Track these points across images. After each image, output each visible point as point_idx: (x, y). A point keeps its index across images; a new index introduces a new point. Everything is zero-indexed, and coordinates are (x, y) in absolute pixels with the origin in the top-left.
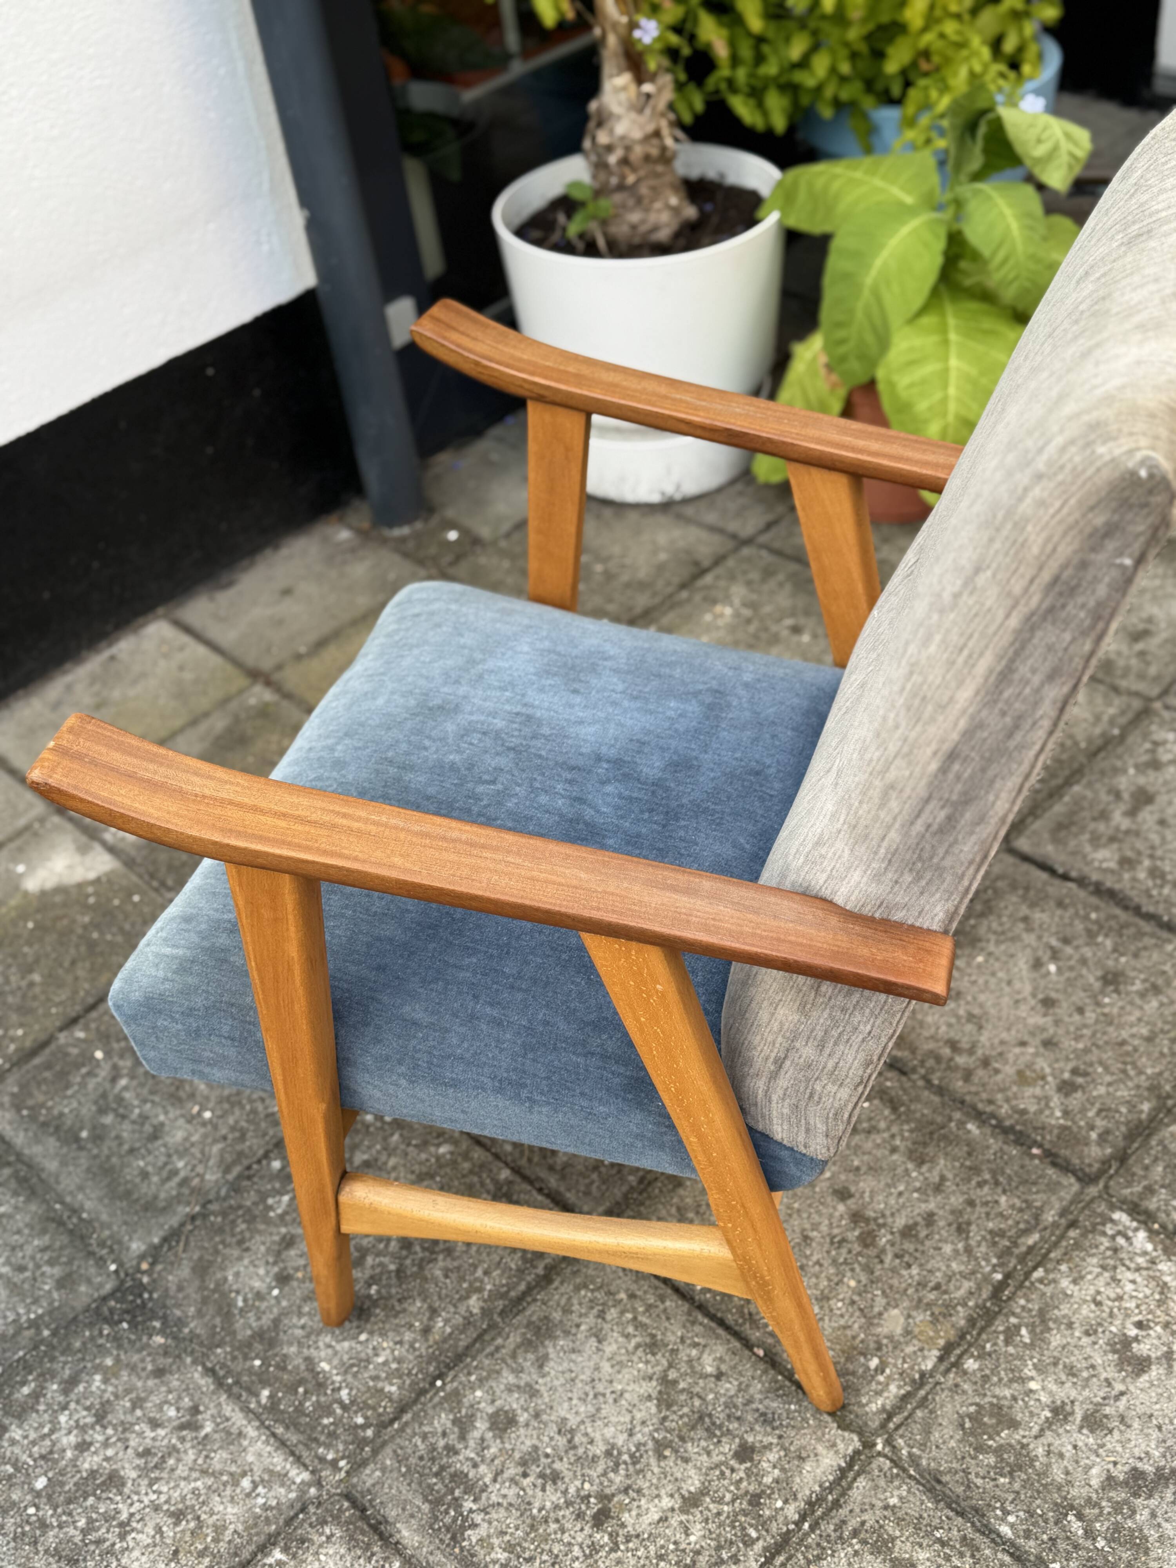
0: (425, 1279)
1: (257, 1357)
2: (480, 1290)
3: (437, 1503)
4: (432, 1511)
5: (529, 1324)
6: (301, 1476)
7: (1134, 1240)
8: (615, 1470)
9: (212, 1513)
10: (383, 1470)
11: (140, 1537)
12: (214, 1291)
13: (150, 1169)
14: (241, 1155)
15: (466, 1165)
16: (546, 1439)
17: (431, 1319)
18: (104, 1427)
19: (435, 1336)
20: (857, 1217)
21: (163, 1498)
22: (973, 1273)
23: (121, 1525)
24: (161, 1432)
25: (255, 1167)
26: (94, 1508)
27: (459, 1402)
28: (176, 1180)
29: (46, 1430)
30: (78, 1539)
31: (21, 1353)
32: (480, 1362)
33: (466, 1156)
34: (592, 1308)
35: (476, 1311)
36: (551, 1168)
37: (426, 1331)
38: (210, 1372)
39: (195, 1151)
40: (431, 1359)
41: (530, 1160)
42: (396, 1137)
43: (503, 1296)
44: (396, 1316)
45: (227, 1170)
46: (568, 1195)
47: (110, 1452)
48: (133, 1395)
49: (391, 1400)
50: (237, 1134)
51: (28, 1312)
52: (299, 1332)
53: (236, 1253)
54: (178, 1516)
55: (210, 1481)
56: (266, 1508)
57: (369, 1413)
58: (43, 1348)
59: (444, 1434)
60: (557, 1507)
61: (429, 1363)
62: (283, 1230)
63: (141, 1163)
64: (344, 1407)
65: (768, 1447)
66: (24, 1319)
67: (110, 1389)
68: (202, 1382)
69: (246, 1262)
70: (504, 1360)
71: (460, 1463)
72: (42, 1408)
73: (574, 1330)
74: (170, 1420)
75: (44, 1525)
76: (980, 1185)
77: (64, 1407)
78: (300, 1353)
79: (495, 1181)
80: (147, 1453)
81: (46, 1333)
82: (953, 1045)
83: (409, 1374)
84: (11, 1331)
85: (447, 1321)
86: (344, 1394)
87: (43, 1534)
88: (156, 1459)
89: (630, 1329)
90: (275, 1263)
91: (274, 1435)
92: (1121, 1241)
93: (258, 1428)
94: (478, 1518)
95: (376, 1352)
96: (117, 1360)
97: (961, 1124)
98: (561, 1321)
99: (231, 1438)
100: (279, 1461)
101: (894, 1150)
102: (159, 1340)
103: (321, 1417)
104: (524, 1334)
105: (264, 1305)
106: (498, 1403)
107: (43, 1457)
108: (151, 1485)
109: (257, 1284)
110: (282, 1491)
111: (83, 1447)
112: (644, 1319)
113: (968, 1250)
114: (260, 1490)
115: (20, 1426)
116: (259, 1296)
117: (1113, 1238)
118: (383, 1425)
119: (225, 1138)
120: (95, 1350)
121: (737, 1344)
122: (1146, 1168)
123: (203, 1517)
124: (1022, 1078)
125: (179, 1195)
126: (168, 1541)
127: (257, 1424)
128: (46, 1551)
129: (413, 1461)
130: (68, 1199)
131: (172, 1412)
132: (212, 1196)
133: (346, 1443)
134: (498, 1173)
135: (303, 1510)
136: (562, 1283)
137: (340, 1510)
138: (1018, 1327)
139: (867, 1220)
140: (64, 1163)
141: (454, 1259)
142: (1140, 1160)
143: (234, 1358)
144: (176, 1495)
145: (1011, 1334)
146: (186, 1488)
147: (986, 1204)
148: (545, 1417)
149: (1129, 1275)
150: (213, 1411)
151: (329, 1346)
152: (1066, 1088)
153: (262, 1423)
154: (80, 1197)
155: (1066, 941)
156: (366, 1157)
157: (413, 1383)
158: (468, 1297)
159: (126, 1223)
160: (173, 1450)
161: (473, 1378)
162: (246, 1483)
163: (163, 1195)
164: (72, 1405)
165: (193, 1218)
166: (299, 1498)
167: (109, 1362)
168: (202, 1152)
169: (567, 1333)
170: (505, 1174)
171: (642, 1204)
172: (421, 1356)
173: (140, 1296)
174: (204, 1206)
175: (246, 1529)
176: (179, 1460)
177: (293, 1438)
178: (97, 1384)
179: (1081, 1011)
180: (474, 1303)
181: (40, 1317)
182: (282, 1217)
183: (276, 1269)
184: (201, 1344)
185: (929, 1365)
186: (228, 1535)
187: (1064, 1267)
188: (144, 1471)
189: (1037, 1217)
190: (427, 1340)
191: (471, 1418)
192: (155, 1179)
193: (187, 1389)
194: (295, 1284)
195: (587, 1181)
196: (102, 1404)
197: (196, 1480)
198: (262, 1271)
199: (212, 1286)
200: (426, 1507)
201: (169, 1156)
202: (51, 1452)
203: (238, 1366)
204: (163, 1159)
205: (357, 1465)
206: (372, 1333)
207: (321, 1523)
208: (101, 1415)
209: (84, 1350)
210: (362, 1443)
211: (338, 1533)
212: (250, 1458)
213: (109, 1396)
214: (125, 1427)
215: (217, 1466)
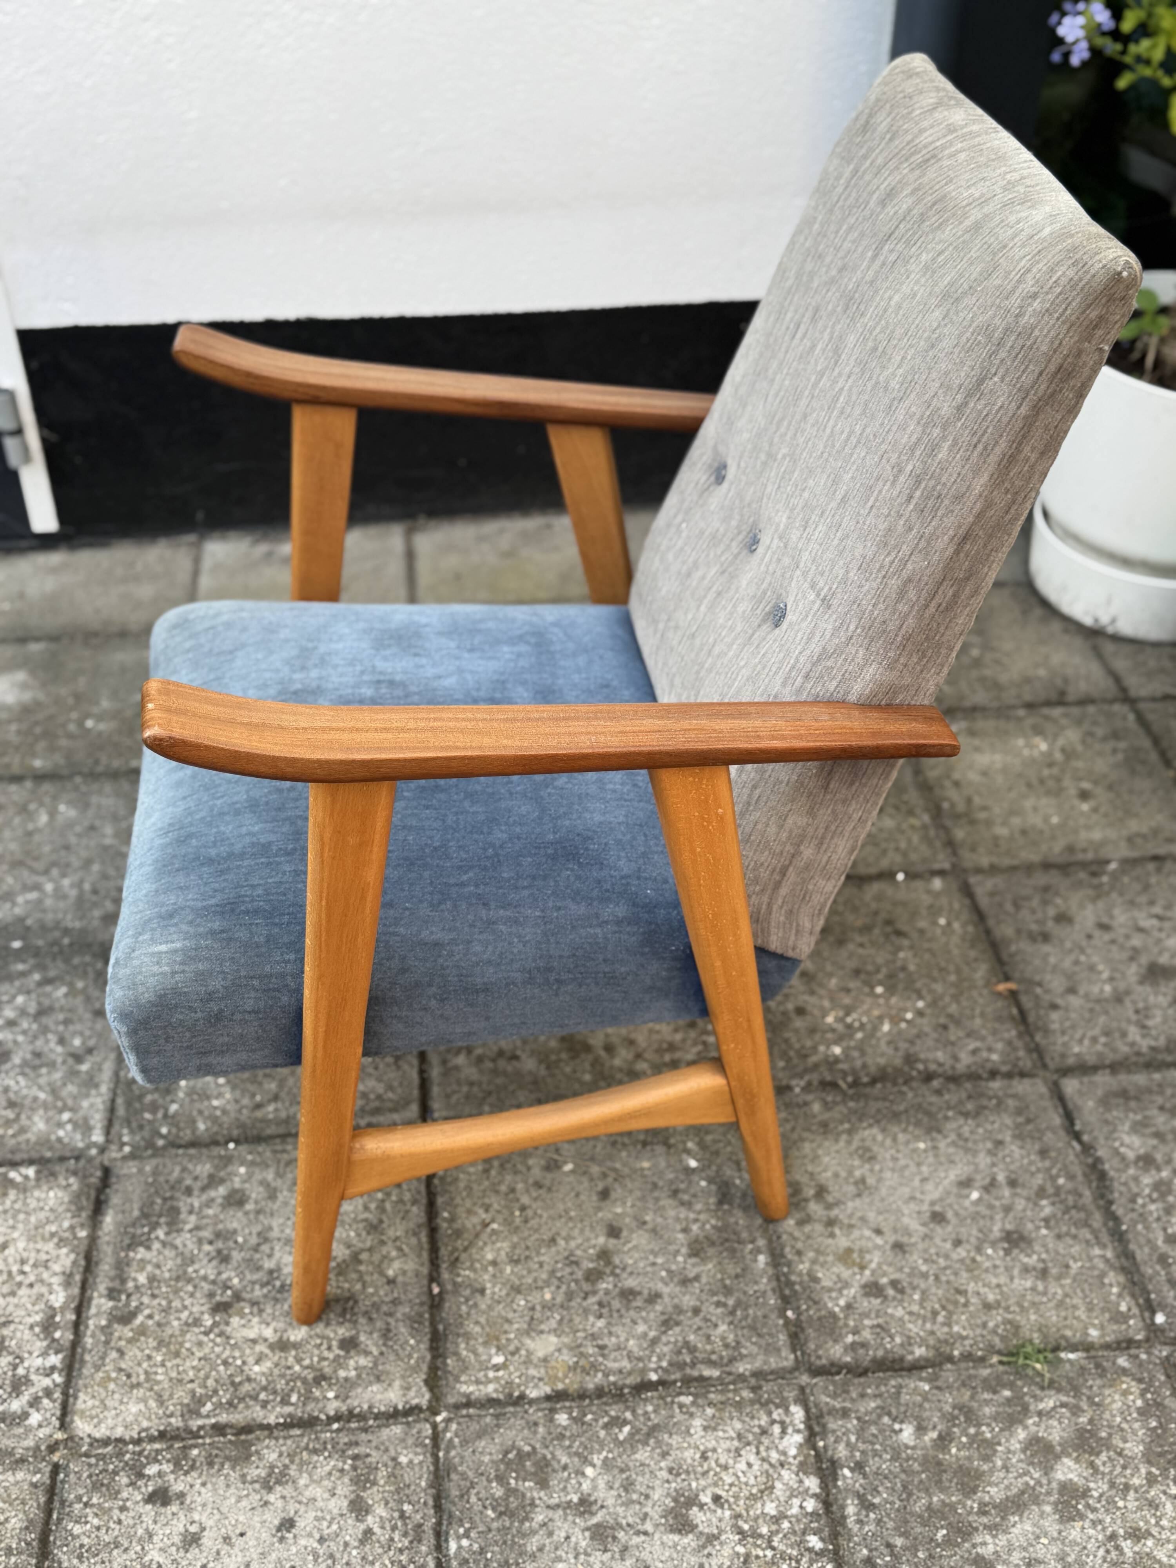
3: (145, 1215)
4: (138, 1219)
6: (98, 1137)
7: (787, 1437)
8: (263, 1286)
9: (29, 1118)
10: (141, 1171)
16: (247, 1231)
18: (34, 1021)
19: (259, 1114)
20: (604, 1255)
21: (16, 1088)
22: (639, 1359)
24: (59, 1049)
27: (226, 1166)
31: (41, 943)
32: (265, 1151)
36: (444, 1062)
37: (259, 1106)
40: (242, 1126)
44: (252, 1083)
46: (435, 1088)
47: (20, 1039)
48: (69, 1015)
49: (193, 1133)
51: (72, 921)
54: (11, 1104)
55: (50, 1098)
56: (59, 1140)
57: (174, 1131)
58: (56, 949)
59: (196, 1178)
60: (205, 1278)
61: (238, 1127)
64: (166, 1116)
65: (367, 1353)
66: (64, 923)
67: (63, 1002)
70: (279, 1162)
71: (183, 1203)
72: (17, 983)
74: (72, 1045)
76: (718, 1304)
77: (28, 992)
80: (37, 1055)
81: (66, 941)
82: (821, 1192)
83: (221, 1125)
84: (50, 925)
85: (276, 1110)
86: (174, 1108)
88: (38, 1062)
89: (373, 1206)
91: (113, 1101)
92: (777, 1429)
93: (109, 1089)
94: (156, 1246)
95: (219, 1096)
96: (85, 988)
97: (758, 1251)
99: (90, 1082)
100: (98, 1120)
101: (685, 1230)
103: (147, 1111)
106: (247, 1186)
108: (18, 1075)
110: (79, 1137)
111: (11, 1023)
112: (388, 1206)
113: (654, 1342)
114: (69, 1126)
117: (773, 1422)
118: (173, 1144)
120: (81, 972)
121: (425, 1271)
122: (863, 1396)
123: (23, 1116)
124: (846, 1257)
127: (112, 1086)
129: (162, 1179)
131: (77, 1042)
133: (143, 1138)
135: (77, 1158)
137: (92, 1173)
138: (625, 1422)
139: (609, 1263)
142: (864, 1386)
144: (24, 1091)
145: (617, 1422)
146: (34, 1092)
147: (706, 1320)
148: (261, 1217)
149: (752, 1458)
150: (98, 1059)
152: (873, 1289)
153: (115, 1088)
155: (1013, 1183)
157: (216, 1133)
160: (52, 1065)
161: (250, 1158)
164: (33, 995)
166: (82, 1149)
172: (239, 1119)
175: (36, 1143)
176: (49, 1073)
177: (121, 1111)
178: (60, 993)
179: (958, 1243)
181: (74, 928)
185: (533, 1394)
186: (22, 1138)
187: (710, 1411)
188: (25, 1063)
189: (733, 1359)
190: (252, 1112)
191: (222, 1181)
193: (100, 1035)
196: (49, 1007)
197: (44, 1092)
200: (136, 1213)
205: (132, 1156)
206: (228, 1082)
207: (75, 1173)
208: (42, 1012)
209: (75, 968)
210: (150, 1145)
211: (75, 1187)
212: (85, 1104)
213: (57, 1005)
214: (45, 1030)
215: (64, 1093)
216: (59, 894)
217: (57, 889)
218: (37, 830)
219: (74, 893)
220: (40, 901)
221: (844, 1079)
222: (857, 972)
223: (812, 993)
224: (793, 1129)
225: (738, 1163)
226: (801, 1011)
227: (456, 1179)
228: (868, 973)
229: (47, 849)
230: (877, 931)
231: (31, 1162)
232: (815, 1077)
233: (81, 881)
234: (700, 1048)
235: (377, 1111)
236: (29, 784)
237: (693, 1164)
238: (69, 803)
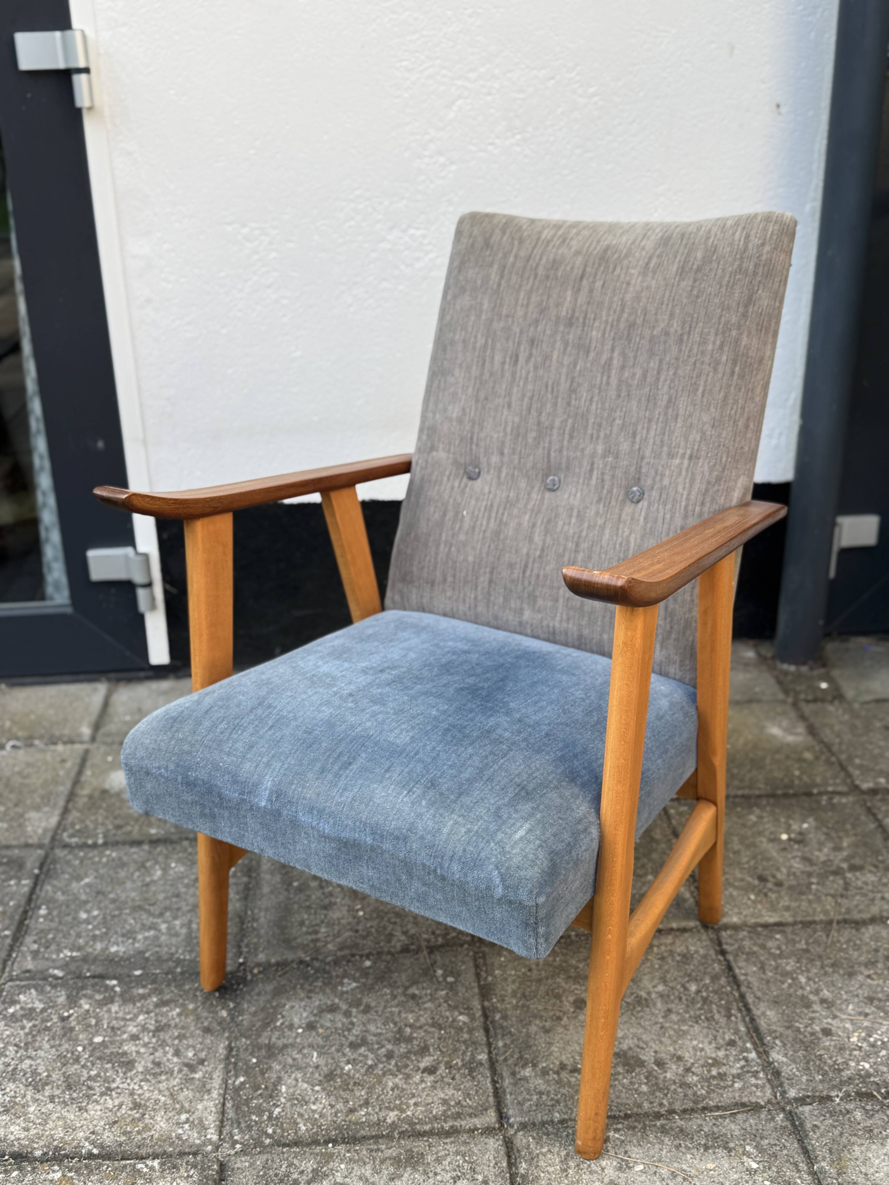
0: (380, 1082)
1: (257, 1058)
2: (402, 1111)
5: (411, 1150)
6: (212, 1136)
9: (152, 1118)
10: (252, 1165)
11: (110, 1102)
12: (273, 1007)
13: (307, 923)
14: (356, 945)
15: (466, 1036)
17: (361, 1106)
18: (154, 1036)
19: (353, 1117)
21: (140, 1092)
23: (109, 1089)
24: (175, 1060)
25: (357, 957)
26: (106, 1070)
27: (327, 1162)
28: (314, 937)
29: (128, 1017)
30: (83, 1079)
31: (158, 971)
32: (361, 1150)
33: (471, 1031)
34: (455, 1170)
35: (389, 1121)
36: (513, 1074)
37: (352, 1111)
38: (230, 1049)
39: (336, 928)
40: (339, 1128)
41: (505, 1060)
42: (443, 993)
43: (412, 1124)
44: (344, 1090)
45: (341, 949)
46: (508, 1097)
47: (142, 1050)
48: (183, 1032)
49: (296, 1133)
50: (365, 933)
51: (183, 954)
52: (290, 1061)
53: (302, 995)
54: (136, 1106)
55: (169, 1101)
56: (179, 1137)
57: (279, 1131)
58: (170, 976)
59: (302, 1172)
61: (335, 1129)
62: (337, 1001)
63: (306, 916)
64: (270, 1118)
66: (177, 956)
67: (177, 1020)
68: (221, 1051)
69: (303, 1004)
70: (374, 1159)
72: (139, 1005)
73: (431, 1175)
74: (186, 1057)
75: (77, 1060)
77: (148, 1012)
78: (279, 1071)
79: (473, 1057)
80: (158, 1064)
81: (179, 970)
83: (320, 1127)
84: (165, 957)
85: (368, 1114)
86: (278, 1110)
87: (73, 1064)
88: (158, 1070)
90: (315, 1015)
91: (224, 1105)
93: (220, 1095)
95: (316, 1101)
96: (195, 1009)
98: (428, 1164)
99: (203, 1089)
100: (211, 1120)
102: (224, 1013)
103: (254, 1113)
104: (401, 1154)
105: (287, 1033)
106: (347, 1180)
107: (113, 1028)
108: (141, 1081)
109: (296, 1020)
110: (196, 1135)
111: (134, 1038)
114: (186, 1126)
115: (120, 1006)
116: (291, 1027)
118: (278, 1143)
119: (357, 931)
120: (191, 996)
123: (147, 1116)
125: (307, 945)
126: (119, 1114)
127: (222, 1092)
128: (64, 1073)
129: (271, 1173)
130: (256, 911)
131: (190, 1054)
132: (320, 957)
133: (251, 1137)
134: (480, 1054)
135: (195, 1154)
136: (451, 1143)
137: (209, 1167)
140: (272, 892)
141: (406, 1083)
143: (246, 1049)
144: (147, 1095)
146: (156, 1095)
150: (209, 1069)
151: (296, 1080)
153: (225, 1094)
154: (262, 914)
156: (417, 992)
157: (316, 1133)
158: (392, 1110)
159: (268, 942)
160: (170, 1073)
161: (348, 1155)
162: (184, 1117)
163: (299, 940)
164: (152, 1015)
165: (301, 962)
166: (199, 1145)
167: (191, 1006)
168: (339, 932)
169: (425, 1173)
170: (483, 1057)
171: (548, 1134)
172: (335, 1122)
173: (239, 984)
174: (312, 959)
175: (158, 1139)
176: (167, 1080)
177: (231, 1114)
178: (174, 1013)
180: (392, 1116)
181: (184, 960)
182: (343, 993)
183: (313, 1019)
184: (239, 1031)
186: (147, 1135)
188: (147, 1071)
190: (347, 1116)
191: (325, 1176)
192: (304, 929)
193: (210, 1049)
194: (314, 1033)
195: (527, 1097)
196: (165, 1025)
197: (164, 1096)
198: (305, 1015)
199: (274, 1004)
201: (322, 922)
202: (119, 1029)
203: (243, 1055)
204: (318, 921)
205: (243, 1152)
206: (324, 1089)
207: (194, 1166)
208: (159, 1029)
209: (186, 992)
210: (258, 1143)
211: (195, 1178)
212: (200, 1107)
213: (173, 1023)
214: (163, 1044)
215: (181, 1097)
216: (172, 933)
217: (169, 929)
218: (153, 882)
219: (184, 931)
220: (156, 938)
221: (879, 1092)
222: (870, 1000)
223: (835, 1017)
224: (841, 1134)
225: (796, 1165)
226: (827, 1032)
227: (538, 1178)
228: (880, 1000)
229: (161, 897)
230: (880, 965)
231: (155, 1156)
232: (851, 1088)
233: (190, 922)
234: (742, 1063)
235: (458, 1116)
236: (146, 847)
237: (754, 1166)
238: (179, 861)
